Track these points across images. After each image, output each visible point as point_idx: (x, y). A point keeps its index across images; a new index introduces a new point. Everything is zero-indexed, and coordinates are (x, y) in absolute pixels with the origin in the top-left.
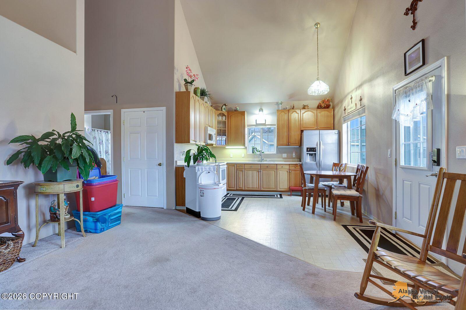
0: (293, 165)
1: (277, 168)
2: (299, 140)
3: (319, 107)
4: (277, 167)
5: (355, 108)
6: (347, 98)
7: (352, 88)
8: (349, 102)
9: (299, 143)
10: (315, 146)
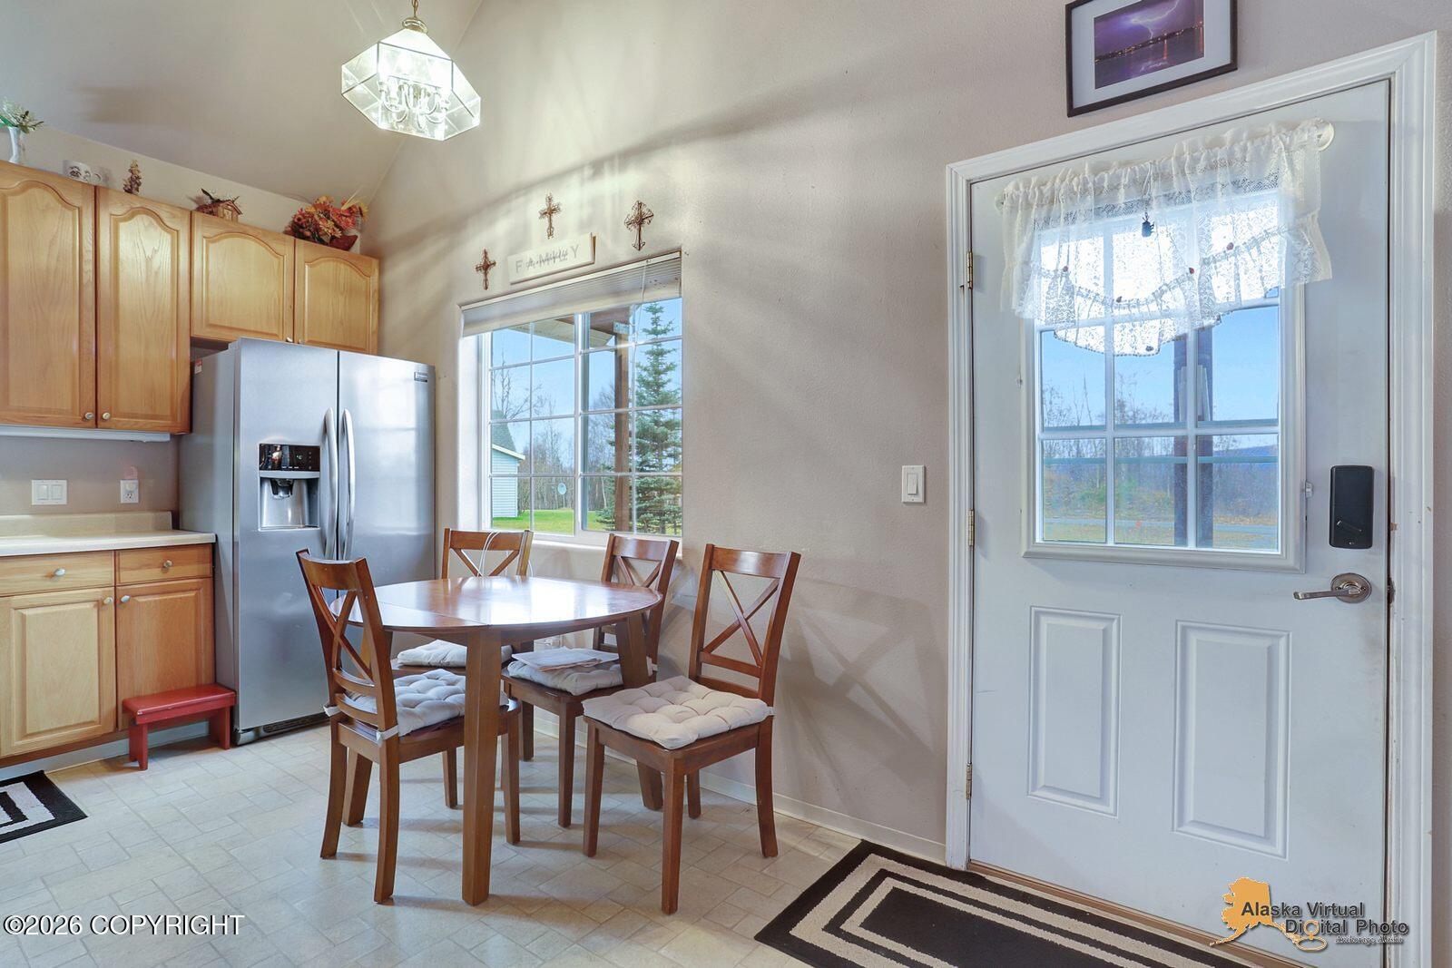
0: (145, 557)
1: (8, 590)
2: (178, 398)
3: (301, 229)
5: (589, 259)
6: (509, 212)
7: (558, 164)
8: (526, 228)
9: (173, 417)
10: (311, 440)
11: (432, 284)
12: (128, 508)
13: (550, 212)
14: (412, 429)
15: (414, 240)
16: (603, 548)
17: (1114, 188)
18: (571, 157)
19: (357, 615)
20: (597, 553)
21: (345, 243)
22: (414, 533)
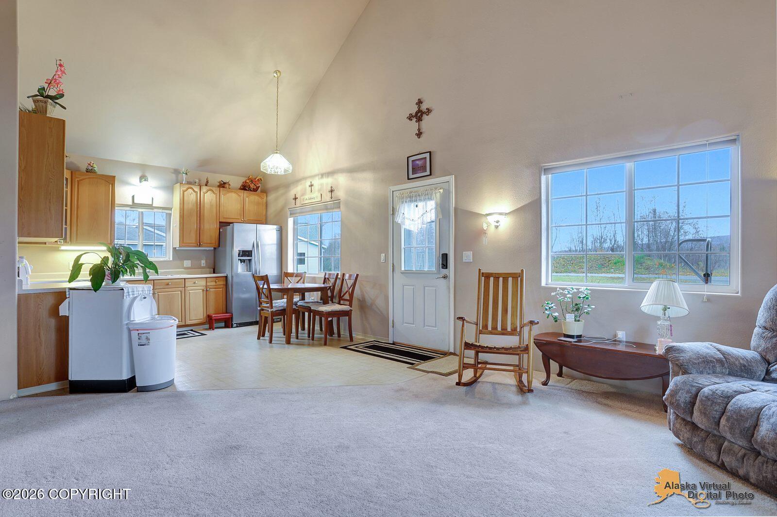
0: (212, 279)
1: (186, 286)
2: (216, 238)
3: (244, 187)
4: (186, 283)
5: (320, 200)
6: (301, 184)
7: (313, 173)
8: (305, 189)
9: (215, 243)
10: (250, 248)
11: (281, 202)
12: (203, 268)
13: (311, 186)
14: (275, 244)
15: (277, 188)
16: (323, 276)
17: (412, 197)
18: (316, 171)
19: (266, 286)
20: (322, 277)
21: (255, 190)
22: (276, 274)
